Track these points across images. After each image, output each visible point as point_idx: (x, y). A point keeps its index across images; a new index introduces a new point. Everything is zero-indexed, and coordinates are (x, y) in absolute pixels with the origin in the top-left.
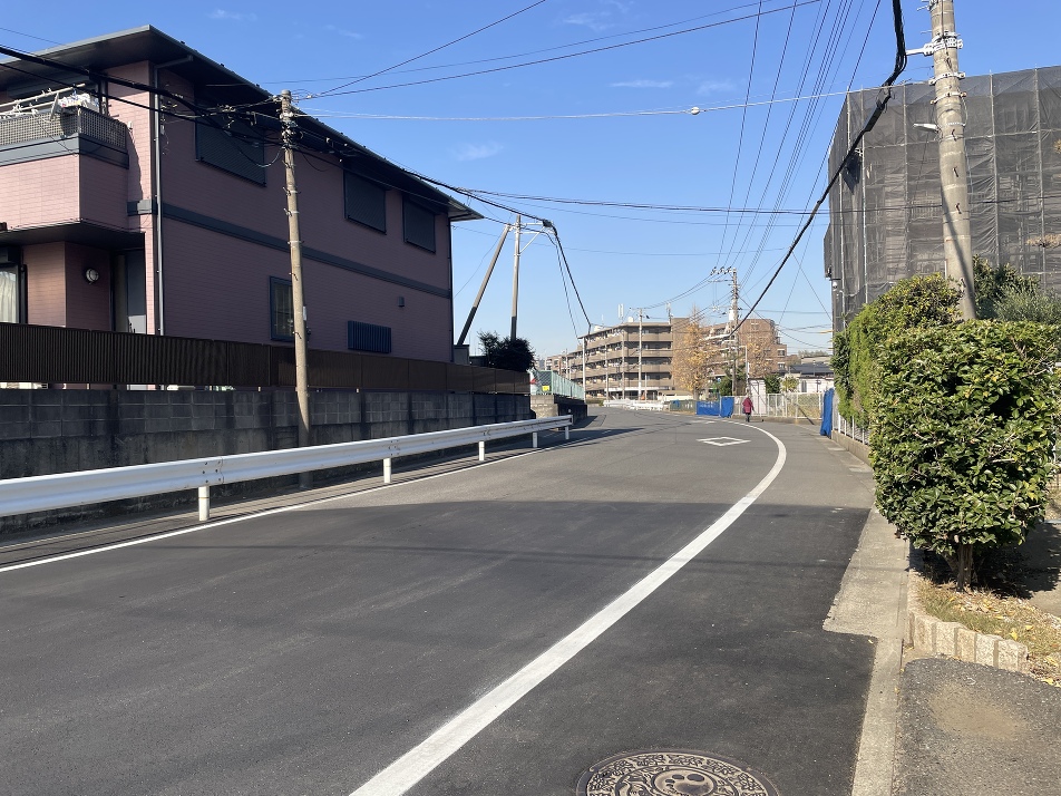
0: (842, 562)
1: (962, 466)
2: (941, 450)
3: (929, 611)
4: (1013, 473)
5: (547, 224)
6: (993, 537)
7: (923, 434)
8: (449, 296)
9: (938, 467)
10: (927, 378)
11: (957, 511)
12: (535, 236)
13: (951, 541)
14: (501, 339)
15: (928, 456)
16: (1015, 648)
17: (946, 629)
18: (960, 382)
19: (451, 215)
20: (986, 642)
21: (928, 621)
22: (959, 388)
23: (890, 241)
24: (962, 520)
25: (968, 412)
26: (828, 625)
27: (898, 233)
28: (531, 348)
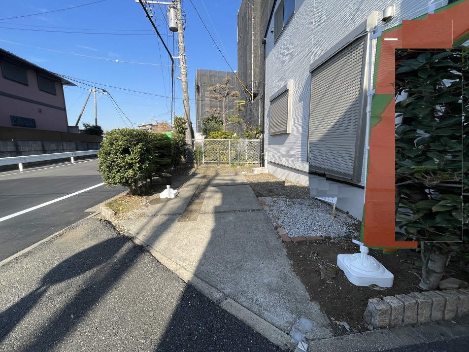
5: (104, 91)
8: (65, 110)
12: (101, 94)
14: (91, 125)
19: (63, 83)
28: (102, 128)
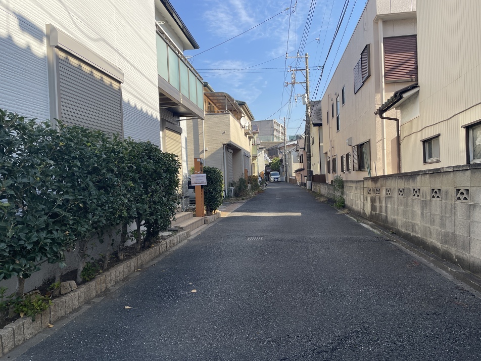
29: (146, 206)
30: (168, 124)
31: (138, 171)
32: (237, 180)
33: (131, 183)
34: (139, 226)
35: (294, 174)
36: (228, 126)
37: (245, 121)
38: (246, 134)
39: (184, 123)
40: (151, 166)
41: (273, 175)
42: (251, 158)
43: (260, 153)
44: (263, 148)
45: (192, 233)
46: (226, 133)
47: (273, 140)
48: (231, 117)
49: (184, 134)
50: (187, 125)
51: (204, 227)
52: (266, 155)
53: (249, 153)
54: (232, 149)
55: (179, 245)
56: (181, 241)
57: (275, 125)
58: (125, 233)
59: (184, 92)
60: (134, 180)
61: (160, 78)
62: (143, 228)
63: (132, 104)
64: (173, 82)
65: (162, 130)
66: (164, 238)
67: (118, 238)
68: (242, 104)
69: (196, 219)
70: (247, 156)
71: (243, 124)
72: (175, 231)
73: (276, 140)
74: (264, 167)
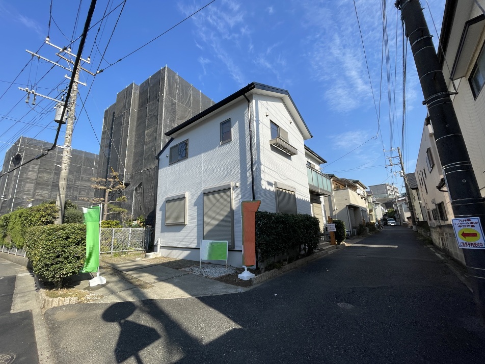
0: (11, 294)
1: (66, 258)
2: (62, 255)
3: (51, 297)
4: (78, 258)
6: (71, 274)
7: (58, 251)
9: (60, 259)
10: (61, 237)
11: (63, 269)
13: (60, 277)
15: (58, 256)
16: (75, 298)
17: (56, 300)
18: (69, 238)
20: (67, 299)
21: (51, 299)
22: (69, 239)
23: (28, 185)
24: (65, 271)
25: (70, 245)
26: (12, 312)
27: (32, 183)
29: (308, 238)
30: (314, 201)
31: (304, 226)
32: (358, 225)
33: (302, 230)
34: (305, 246)
35: (406, 220)
36: (348, 195)
37: (360, 190)
38: (362, 198)
39: (322, 198)
40: (308, 223)
41: (389, 220)
42: (368, 211)
43: (377, 207)
44: (379, 203)
45: (329, 252)
46: (347, 199)
47: (388, 197)
48: (350, 191)
49: (323, 203)
50: (324, 199)
51: (335, 250)
52: (383, 208)
53: (366, 208)
54: (353, 208)
55: (323, 256)
56: (324, 255)
57: (388, 187)
58: (300, 248)
59: (321, 186)
60: (303, 229)
61: (310, 185)
62: (307, 247)
63: (299, 198)
64: (315, 184)
65: (312, 203)
66: (315, 252)
67: (298, 250)
68: (357, 182)
69: (331, 246)
70: (364, 211)
71: (359, 193)
72: (321, 250)
73: (390, 197)
74: (382, 215)
